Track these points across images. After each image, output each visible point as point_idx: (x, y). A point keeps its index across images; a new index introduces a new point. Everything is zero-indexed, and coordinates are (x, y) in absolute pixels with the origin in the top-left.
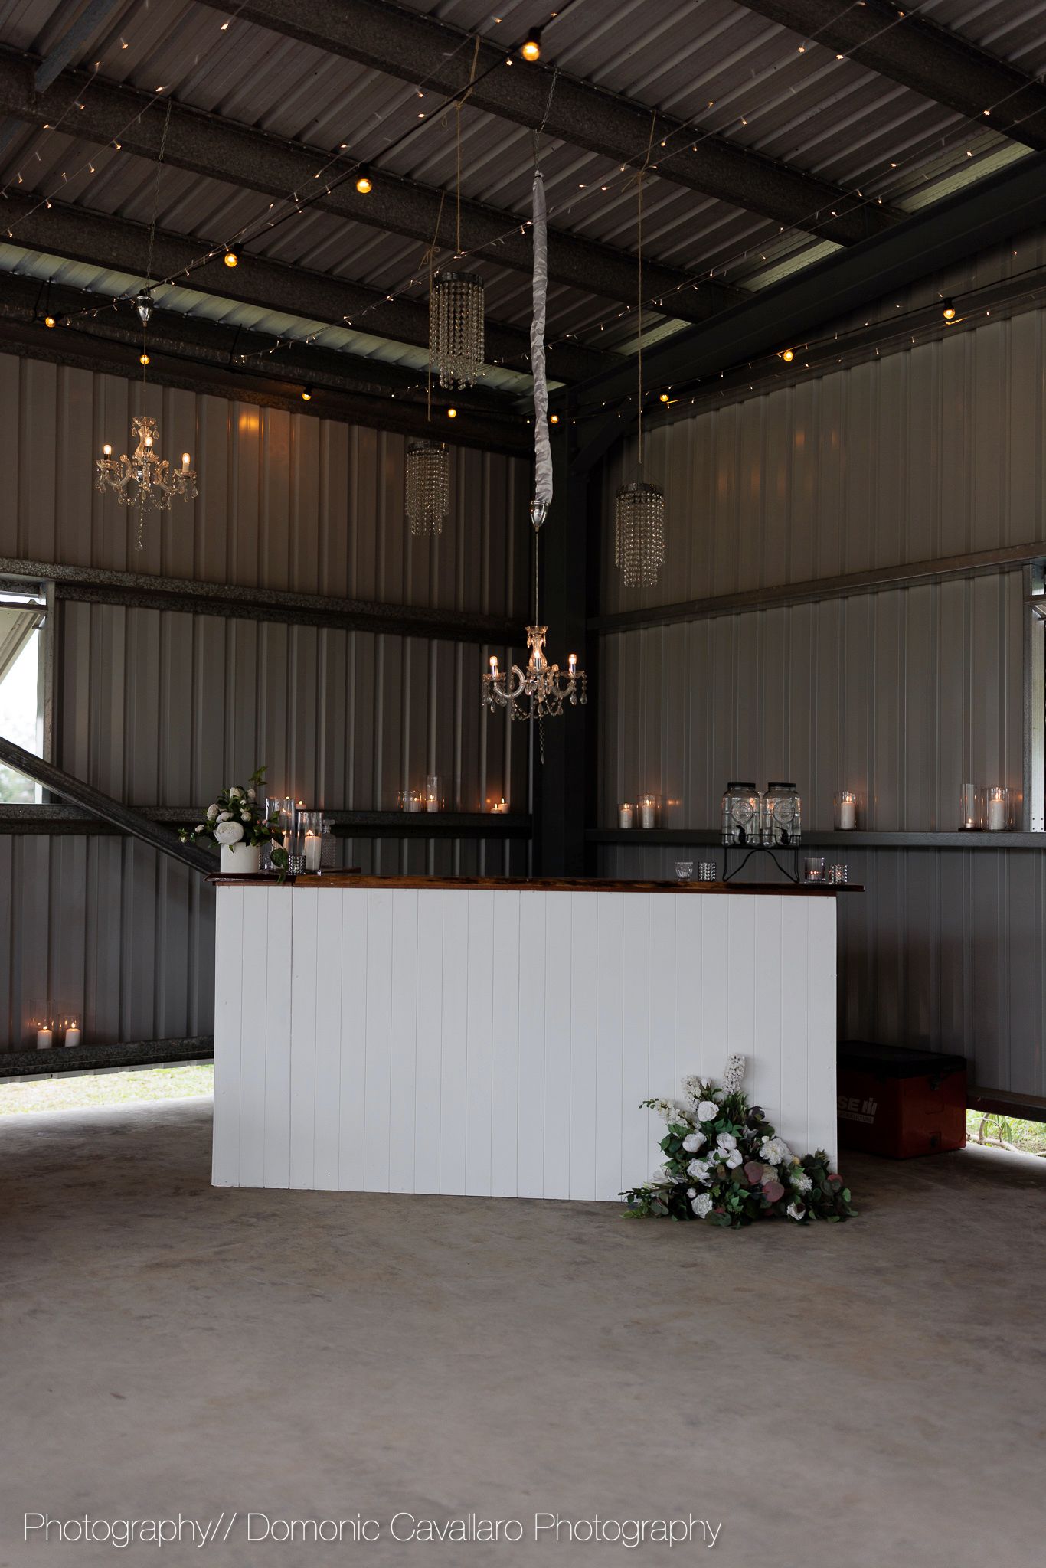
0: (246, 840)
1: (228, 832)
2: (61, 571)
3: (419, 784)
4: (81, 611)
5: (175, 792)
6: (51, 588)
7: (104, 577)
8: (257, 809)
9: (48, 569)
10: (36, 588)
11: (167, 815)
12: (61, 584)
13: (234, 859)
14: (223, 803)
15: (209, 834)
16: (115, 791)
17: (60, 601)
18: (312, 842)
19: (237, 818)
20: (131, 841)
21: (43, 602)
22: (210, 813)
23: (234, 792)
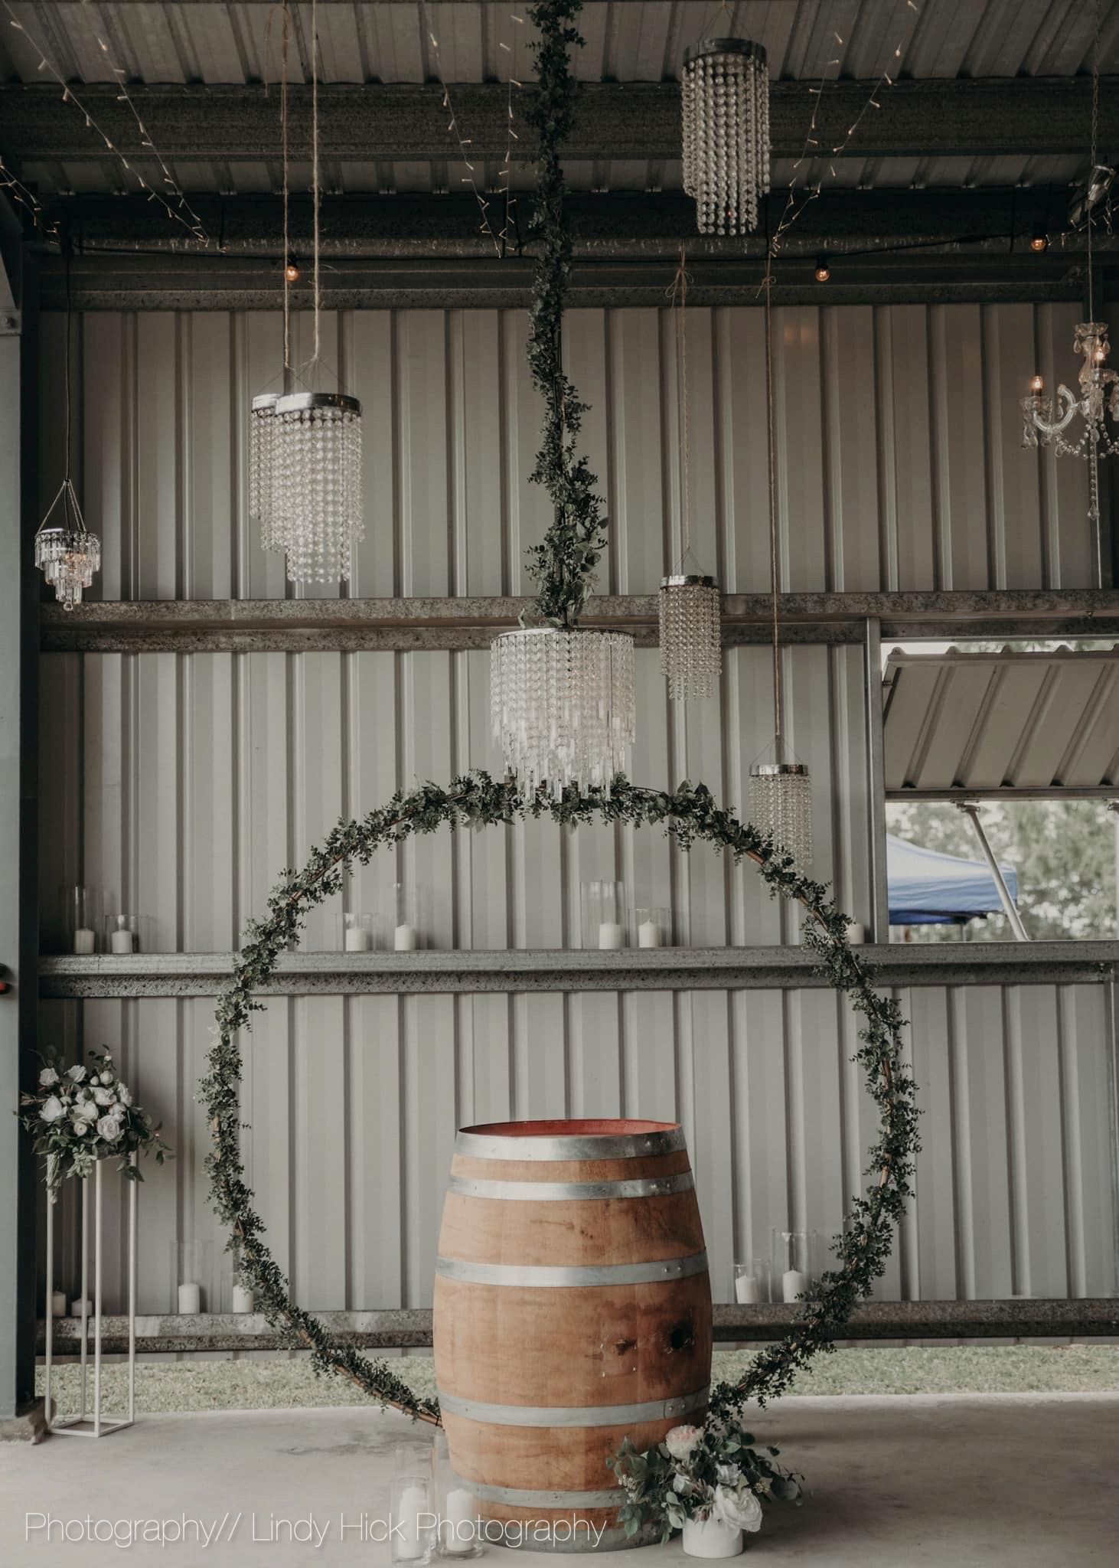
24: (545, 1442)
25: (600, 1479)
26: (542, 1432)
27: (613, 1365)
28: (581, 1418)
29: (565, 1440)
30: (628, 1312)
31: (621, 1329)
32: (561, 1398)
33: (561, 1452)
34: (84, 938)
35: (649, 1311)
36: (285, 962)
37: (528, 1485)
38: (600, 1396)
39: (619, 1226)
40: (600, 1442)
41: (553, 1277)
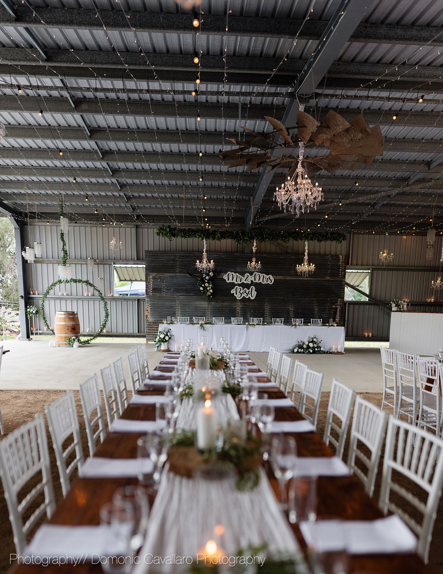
0: (396, 306)
1: (393, 305)
2: (373, 267)
3: (430, 298)
4: (375, 272)
5: (388, 299)
6: (371, 269)
7: (379, 267)
8: (398, 302)
9: (371, 267)
10: (369, 269)
11: (386, 303)
12: (372, 269)
13: (394, 309)
14: (393, 301)
15: (391, 305)
16: (378, 299)
17: (372, 271)
18: (405, 307)
19: (395, 303)
20: (380, 307)
21: (370, 271)
22: (391, 303)
23: (395, 300)
24: (61, 337)
25: (66, 341)
26: (61, 336)
27: (67, 331)
28: (64, 335)
29: (63, 337)
30: (68, 326)
31: (67, 328)
32: (62, 334)
33: (63, 338)
34: (31, 293)
35: (70, 327)
36: (48, 296)
37: (60, 341)
38: (66, 333)
39: (67, 319)
40: (66, 337)
41: (64, 323)
